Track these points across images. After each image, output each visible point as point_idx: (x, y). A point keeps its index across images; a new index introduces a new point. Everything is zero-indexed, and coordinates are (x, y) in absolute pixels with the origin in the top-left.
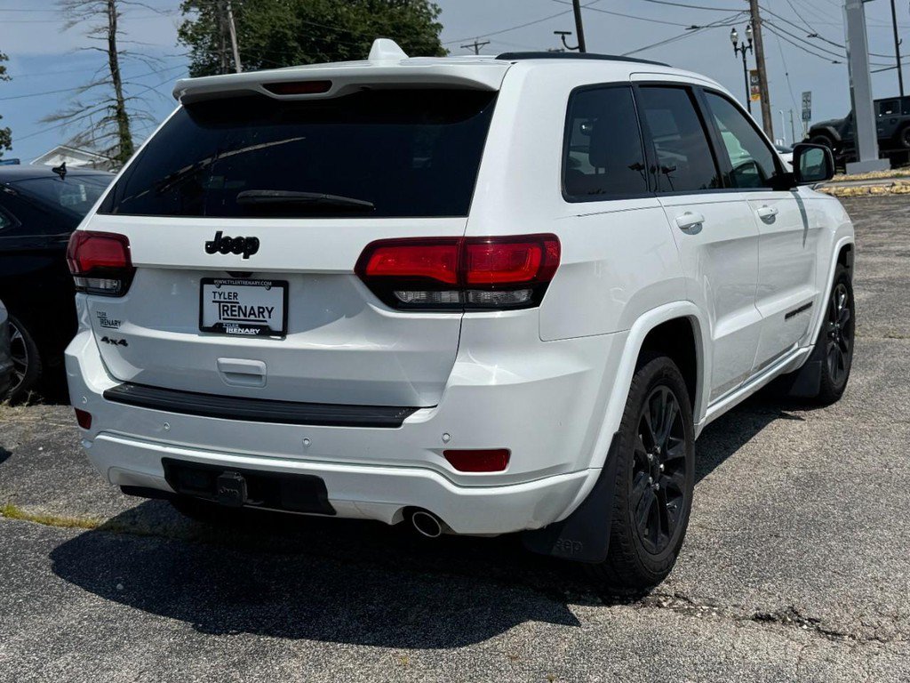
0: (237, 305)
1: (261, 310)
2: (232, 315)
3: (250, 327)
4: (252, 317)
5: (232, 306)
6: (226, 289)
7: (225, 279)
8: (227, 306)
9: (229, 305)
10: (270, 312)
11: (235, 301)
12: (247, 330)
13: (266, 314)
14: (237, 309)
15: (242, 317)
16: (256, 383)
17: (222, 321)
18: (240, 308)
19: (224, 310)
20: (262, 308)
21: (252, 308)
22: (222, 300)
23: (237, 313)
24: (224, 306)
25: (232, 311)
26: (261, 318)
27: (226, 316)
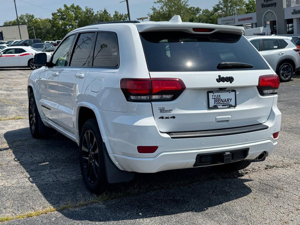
0: (220, 99)
1: (228, 100)
2: (219, 102)
3: (225, 105)
4: (225, 102)
5: (219, 99)
6: (216, 94)
7: (216, 91)
8: (217, 100)
9: (218, 99)
10: (231, 100)
11: (220, 97)
12: (225, 106)
13: (230, 101)
14: (220, 100)
15: (222, 102)
16: (226, 123)
17: (215, 105)
18: (221, 100)
19: (216, 101)
20: (229, 99)
21: (225, 99)
22: (215, 98)
23: (220, 101)
24: (216, 100)
25: (219, 101)
26: (228, 102)
27: (217, 103)
